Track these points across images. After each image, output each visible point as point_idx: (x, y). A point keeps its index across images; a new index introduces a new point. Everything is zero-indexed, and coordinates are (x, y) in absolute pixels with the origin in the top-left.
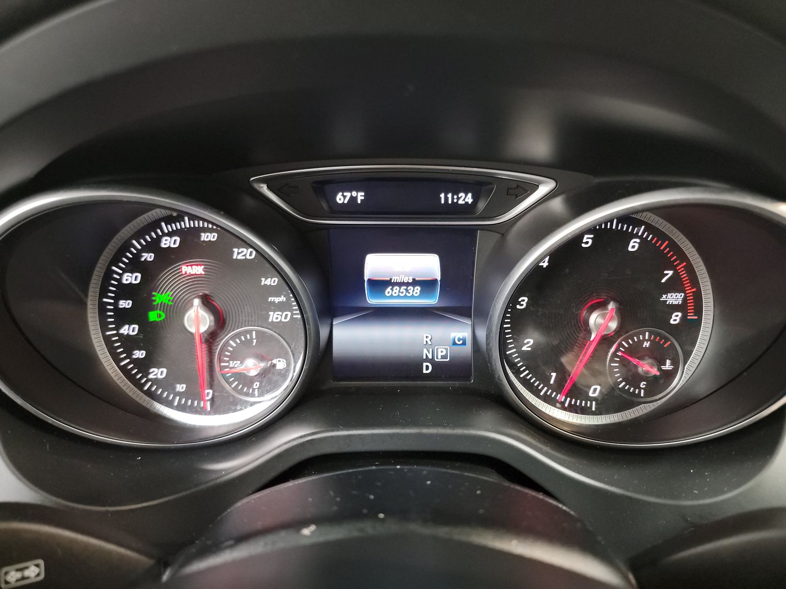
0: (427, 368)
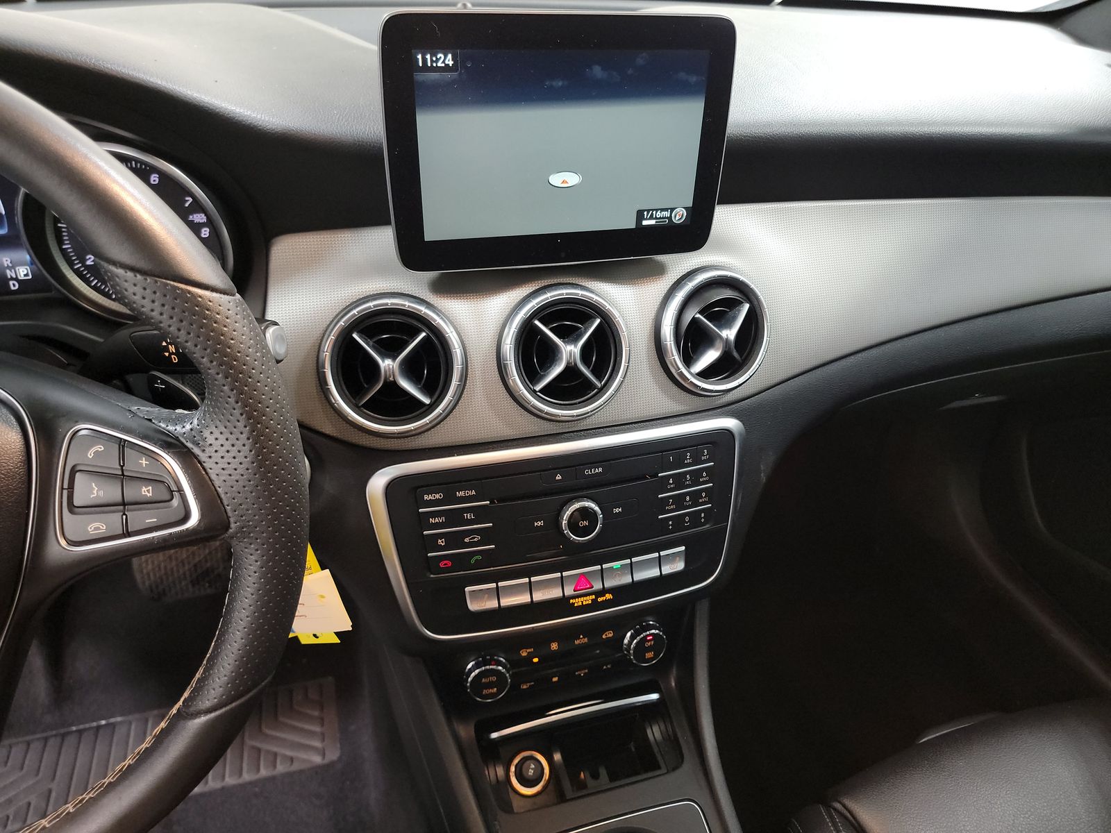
0: (14, 285)
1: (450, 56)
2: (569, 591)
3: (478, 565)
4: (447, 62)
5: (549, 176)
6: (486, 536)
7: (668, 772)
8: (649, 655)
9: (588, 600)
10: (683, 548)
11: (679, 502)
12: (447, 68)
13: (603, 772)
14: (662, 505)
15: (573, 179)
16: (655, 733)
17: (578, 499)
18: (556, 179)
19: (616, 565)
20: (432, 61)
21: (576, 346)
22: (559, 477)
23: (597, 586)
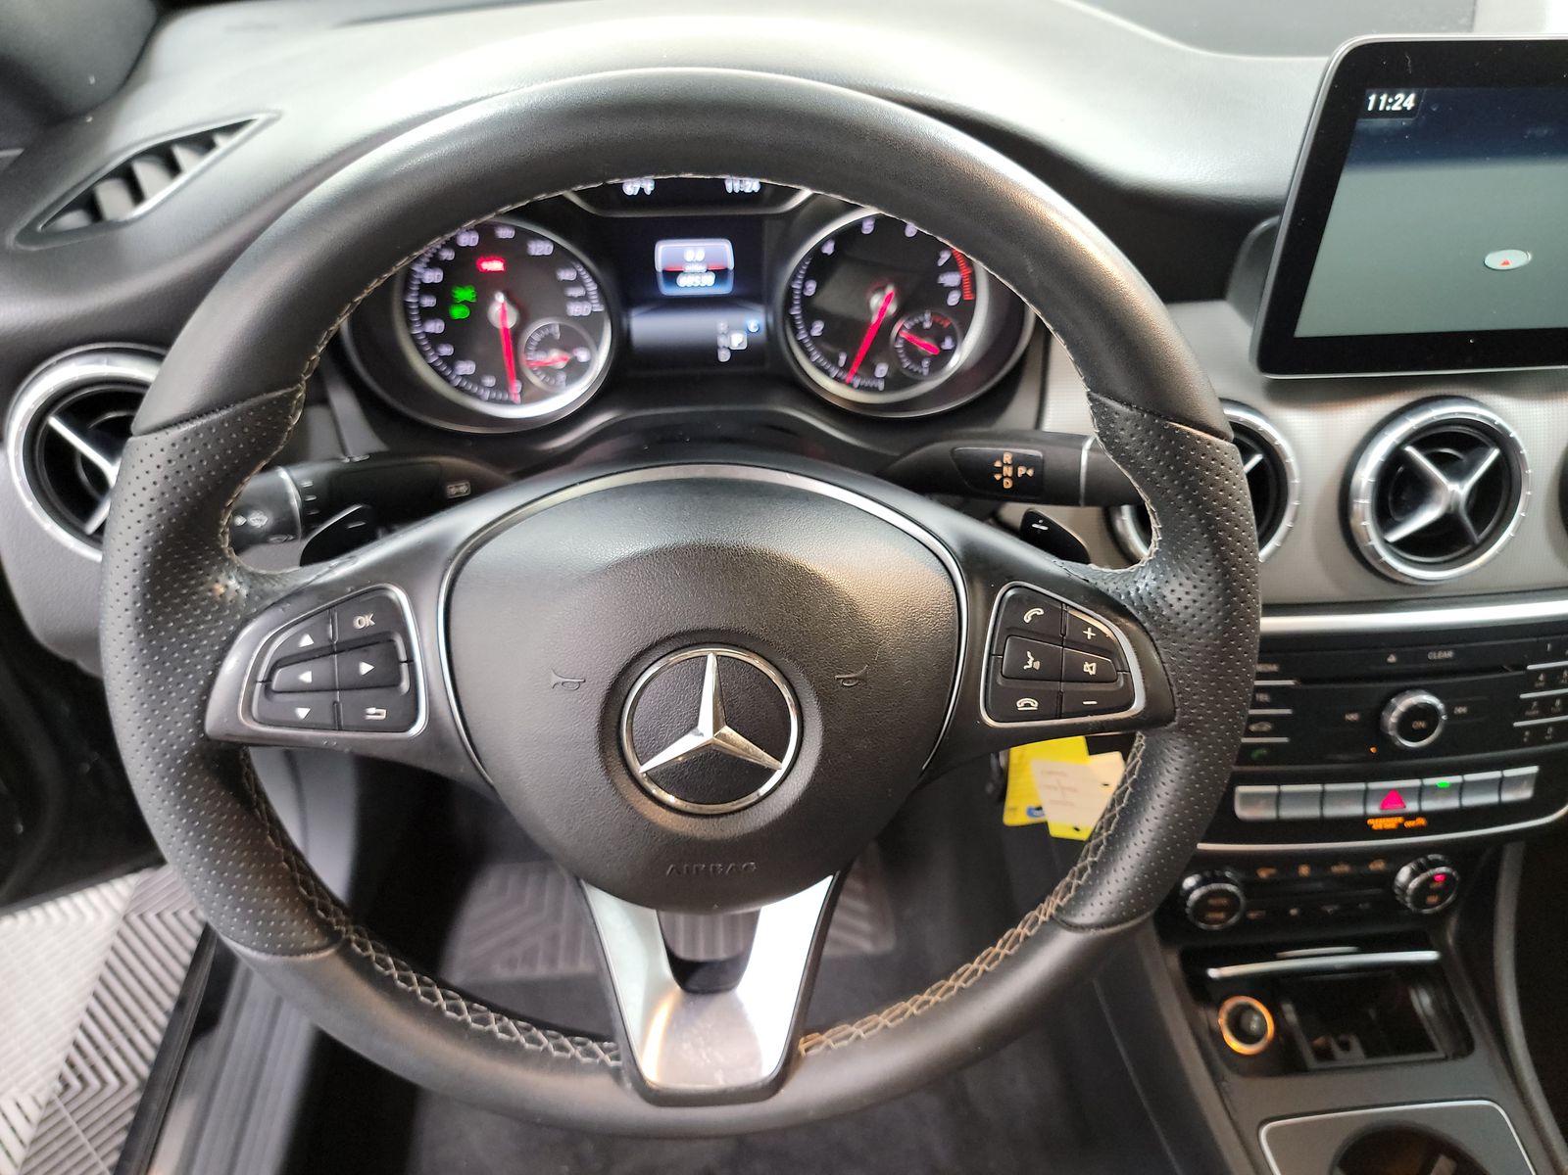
0: (725, 355)
1: (1412, 97)
2: (1374, 809)
3: (1263, 761)
4: (1405, 105)
5: (1486, 255)
6: (1279, 725)
7: (1446, 1059)
8: (1432, 899)
9: (1391, 824)
10: (1534, 769)
11: (1546, 707)
12: (1404, 112)
13: (1355, 1042)
14: (1522, 709)
15: (1517, 259)
16: (1423, 1001)
17: (1415, 689)
18: (1494, 260)
19: (1443, 781)
20: (1387, 103)
21: (1462, 488)
22: (1392, 659)
23: (1412, 806)
